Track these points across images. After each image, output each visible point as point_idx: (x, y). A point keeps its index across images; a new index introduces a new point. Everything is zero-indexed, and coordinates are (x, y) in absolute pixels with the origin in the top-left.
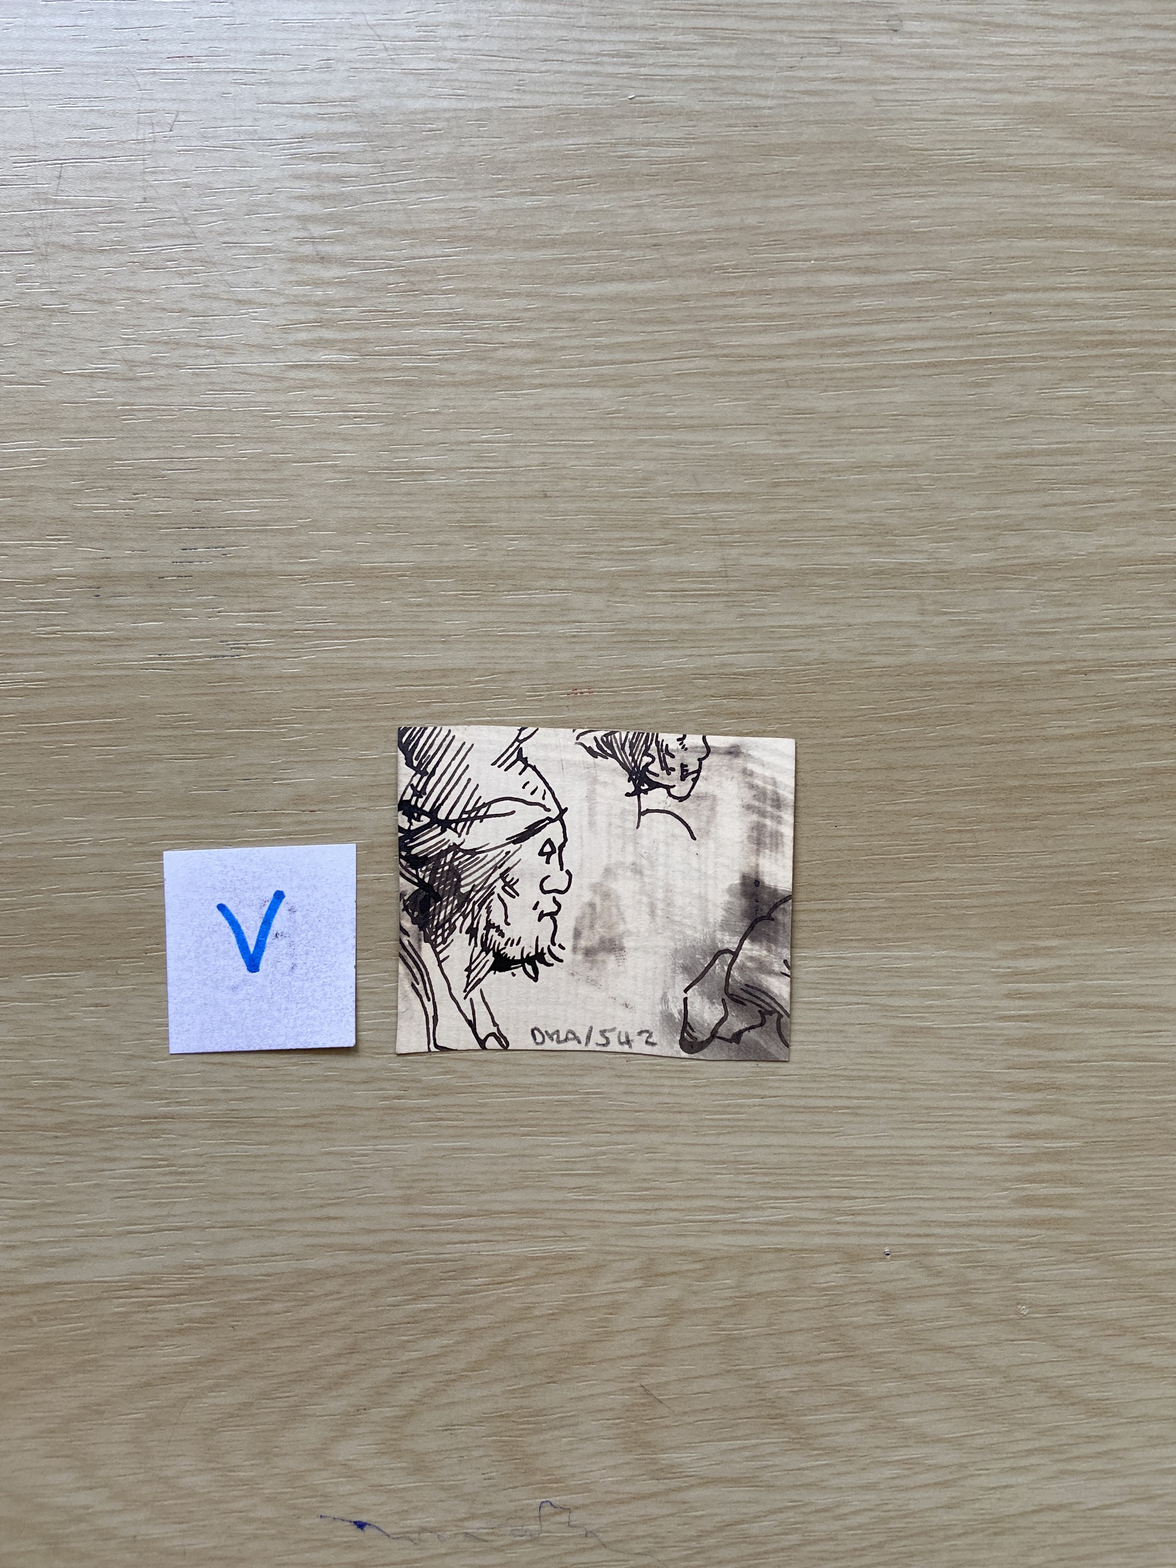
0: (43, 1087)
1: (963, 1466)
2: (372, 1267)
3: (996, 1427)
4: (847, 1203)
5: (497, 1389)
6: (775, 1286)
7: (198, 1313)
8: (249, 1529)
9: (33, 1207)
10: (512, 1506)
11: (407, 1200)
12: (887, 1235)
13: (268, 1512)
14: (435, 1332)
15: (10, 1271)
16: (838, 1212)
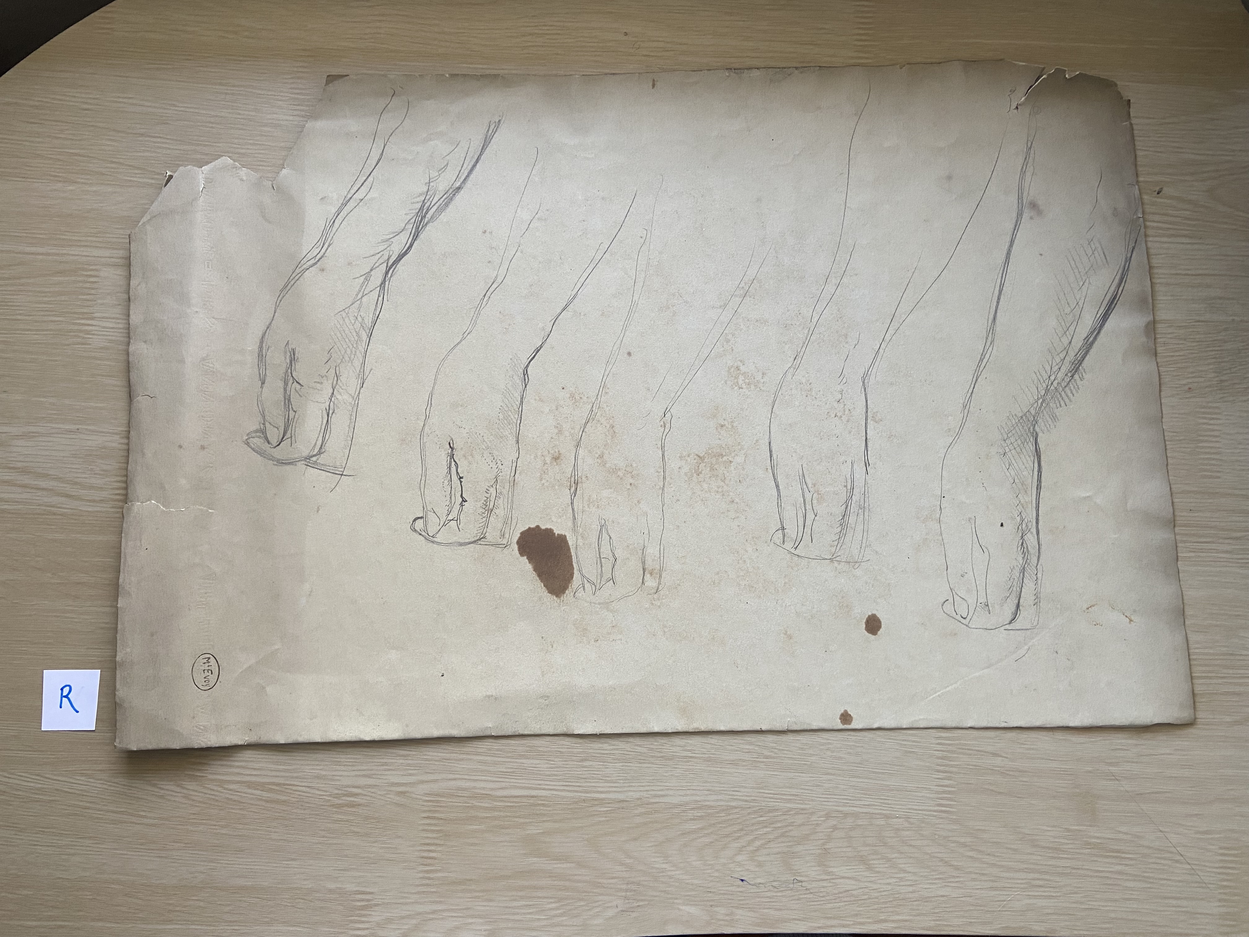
0: (657, 745)
1: (917, 881)
2: (748, 806)
3: (926, 870)
4: (886, 801)
5: (783, 845)
6: (864, 823)
7: (699, 814)
8: (711, 879)
9: (653, 780)
10: (786, 879)
11: (758, 788)
12: (898, 811)
13: (717, 874)
14: (766, 827)
15: (647, 798)
16: (884, 803)
